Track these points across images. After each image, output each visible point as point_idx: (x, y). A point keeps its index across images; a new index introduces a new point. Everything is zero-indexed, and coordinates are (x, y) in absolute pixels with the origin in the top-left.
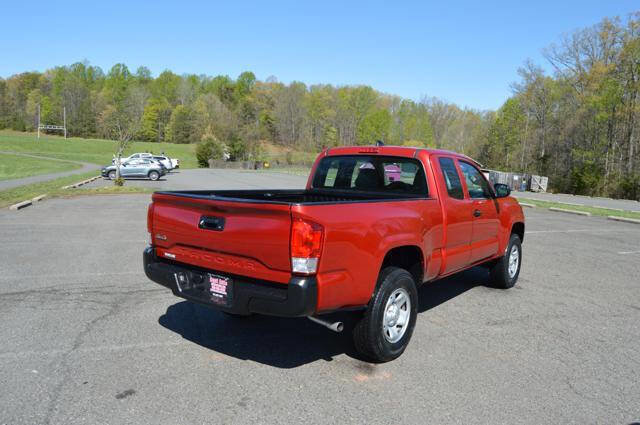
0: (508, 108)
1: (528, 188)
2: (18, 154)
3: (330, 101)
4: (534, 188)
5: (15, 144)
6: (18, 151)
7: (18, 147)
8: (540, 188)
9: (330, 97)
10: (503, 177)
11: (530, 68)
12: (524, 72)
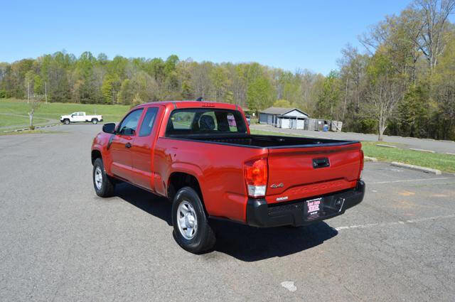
1: (331, 130)
2: (12, 114)
3: (228, 74)
4: (334, 129)
5: (10, 108)
7: (12, 110)
8: (337, 129)
9: (228, 71)
10: (312, 122)
11: (349, 49)
12: (345, 51)
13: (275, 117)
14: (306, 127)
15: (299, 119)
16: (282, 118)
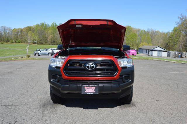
0: (175, 30)
1: (181, 57)
2: (21, 49)
4: (183, 57)
6: (21, 48)
7: (22, 48)
8: (186, 56)
10: (172, 53)
11: (182, 16)
12: (180, 18)
13: (147, 50)
14: (169, 55)
15: (163, 51)
16: (152, 51)
